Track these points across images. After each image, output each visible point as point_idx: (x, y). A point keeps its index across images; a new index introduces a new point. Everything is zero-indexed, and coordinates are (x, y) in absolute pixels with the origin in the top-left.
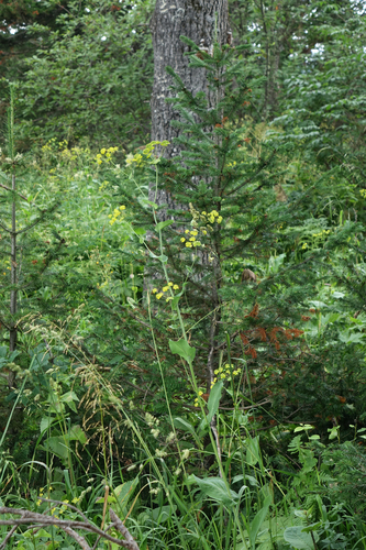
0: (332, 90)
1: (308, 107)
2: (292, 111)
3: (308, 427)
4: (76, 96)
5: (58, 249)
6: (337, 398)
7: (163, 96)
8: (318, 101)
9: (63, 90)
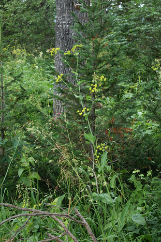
0: (132, 23)
1: (121, 31)
2: (115, 33)
3: (138, 171)
4: (16, 26)
5: (22, 94)
6: (148, 158)
7: (61, 26)
8: (126, 28)
9: (10, 24)
